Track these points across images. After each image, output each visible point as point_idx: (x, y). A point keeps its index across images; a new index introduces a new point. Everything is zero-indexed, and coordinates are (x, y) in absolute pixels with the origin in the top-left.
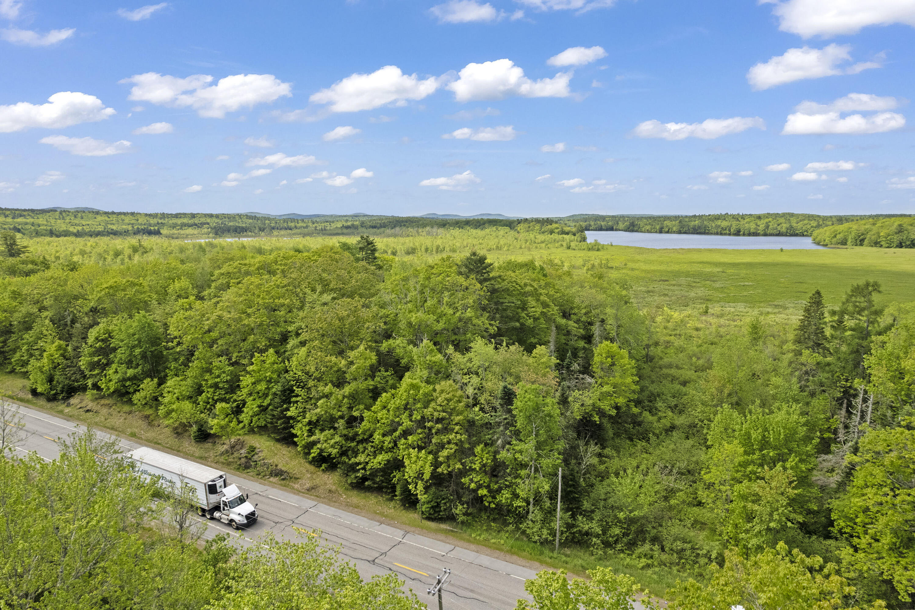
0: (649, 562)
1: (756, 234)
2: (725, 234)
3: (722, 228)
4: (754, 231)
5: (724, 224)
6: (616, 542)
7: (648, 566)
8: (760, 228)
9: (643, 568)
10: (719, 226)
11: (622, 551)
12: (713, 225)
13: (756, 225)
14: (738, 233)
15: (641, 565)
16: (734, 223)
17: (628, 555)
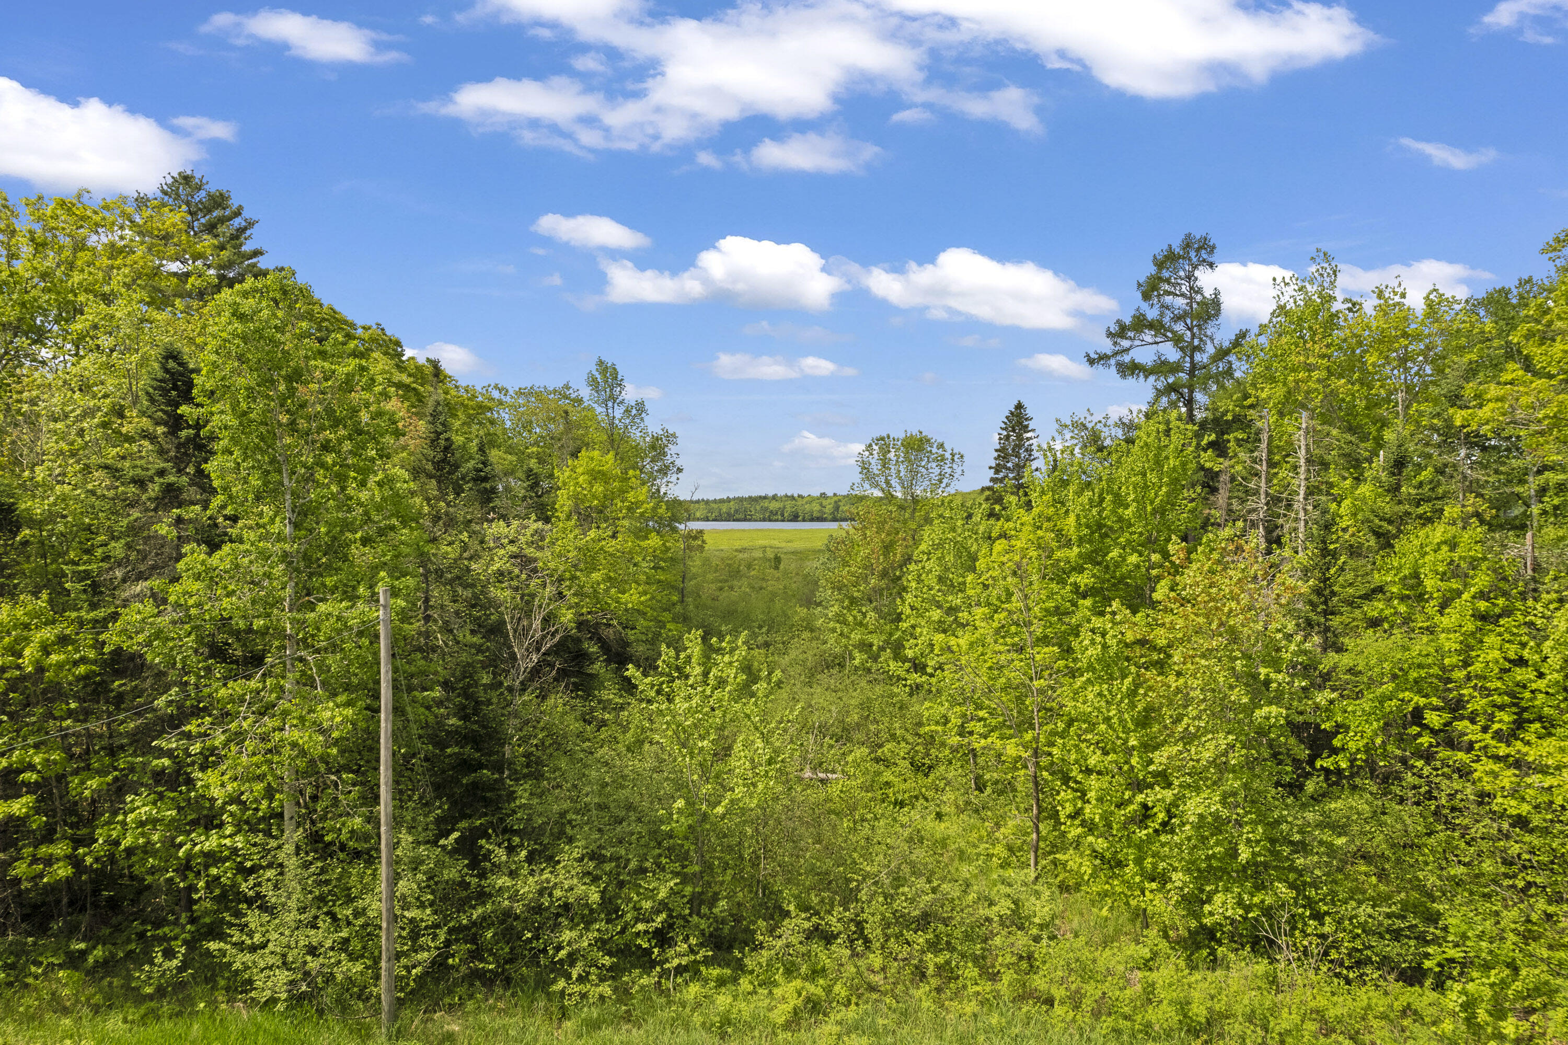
0: (815, 989)
1: (820, 519)
2: (777, 520)
3: (771, 512)
4: (818, 515)
5: (774, 506)
6: (663, 938)
7: (814, 1007)
8: (827, 510)
9: (794, 1022)
10: (767, 508)
11: (690, 971)
12: (758, 508)
13: (821, 505)
14: (795, 518)
15: (780, 1014)
16: (789, 504)
17: (721, 982)
